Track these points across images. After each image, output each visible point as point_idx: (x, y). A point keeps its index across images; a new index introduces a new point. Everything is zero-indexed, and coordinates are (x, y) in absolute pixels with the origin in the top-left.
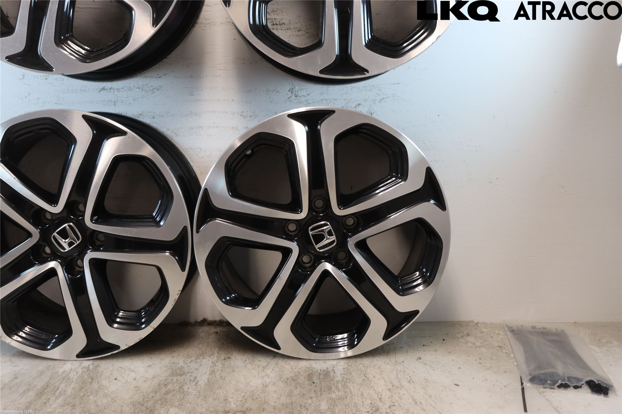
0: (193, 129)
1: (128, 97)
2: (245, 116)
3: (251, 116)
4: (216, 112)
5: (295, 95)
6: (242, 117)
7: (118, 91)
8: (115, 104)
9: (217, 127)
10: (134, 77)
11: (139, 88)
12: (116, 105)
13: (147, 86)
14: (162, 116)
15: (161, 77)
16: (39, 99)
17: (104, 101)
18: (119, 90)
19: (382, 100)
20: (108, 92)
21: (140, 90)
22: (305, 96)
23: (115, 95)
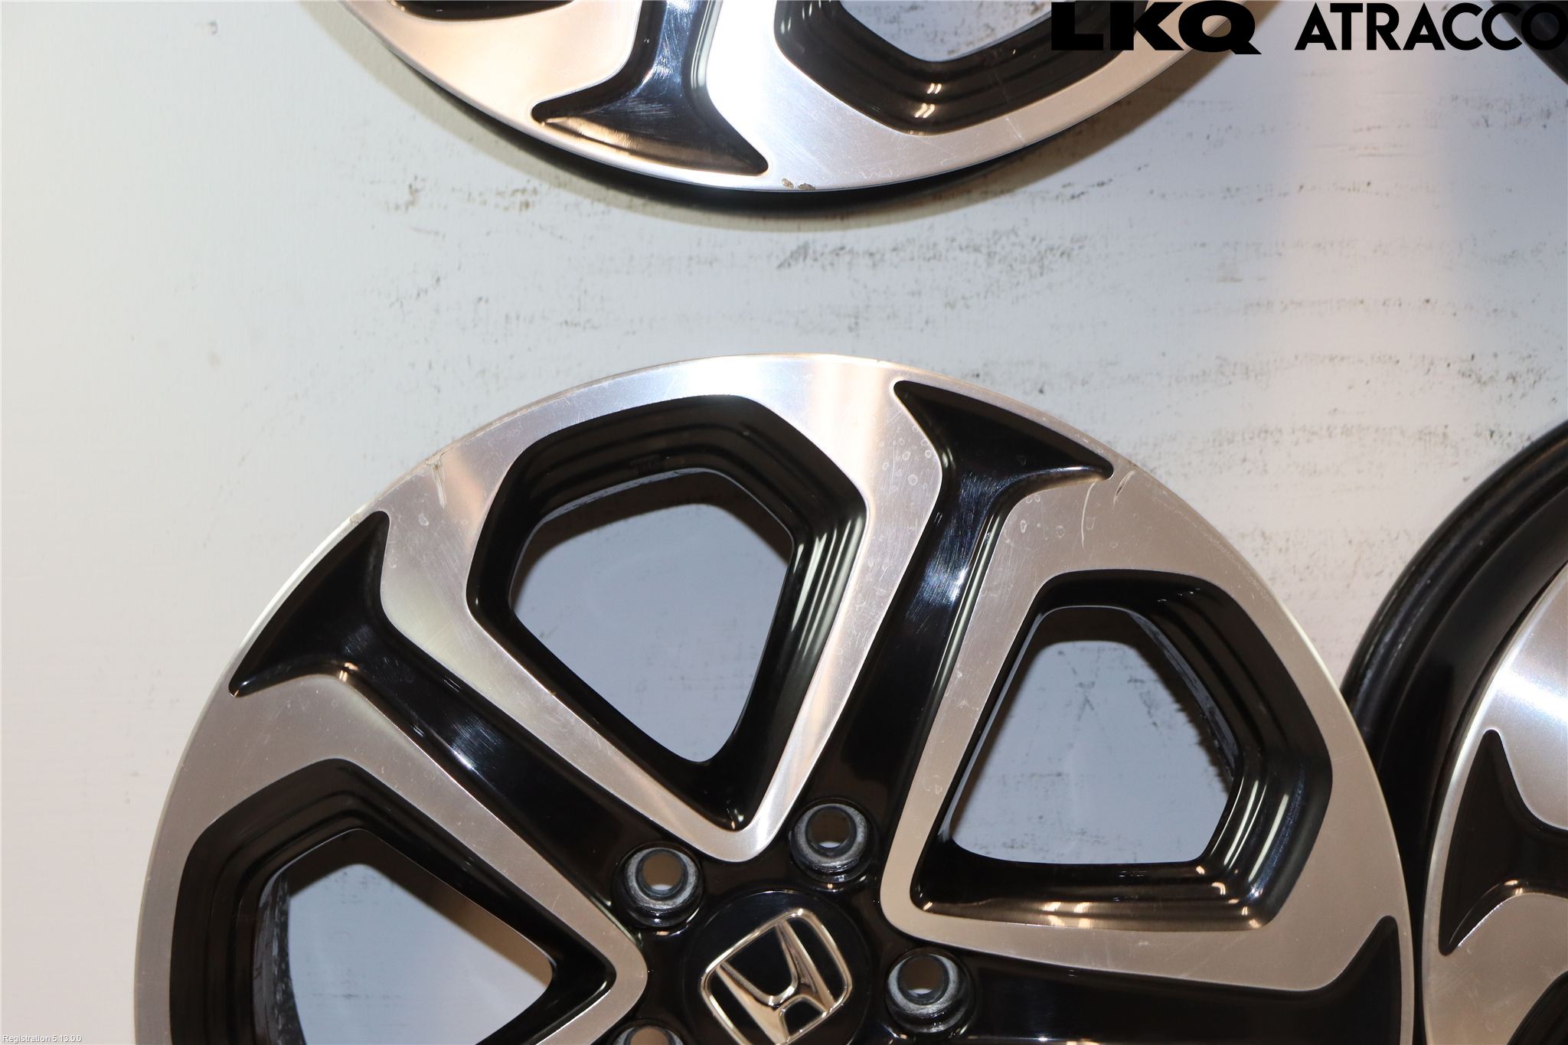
0: (1231, 442)
1: (920, 292)
2: (1485, 378)
3: (1513, 378)
4: (1343, 359)
6: (1469, 381)
7: (874, 265)
8: (856, 323)
9: (1347, 431)
10: (953, 196)
11: (977, 249)
13: (1013, 238)
14: (1084, 383)
15: (1083, 193)
16: (487, 301)
18: (878, 257)
20: (823, 267)
21: (981, 258)
23: (857, 281)
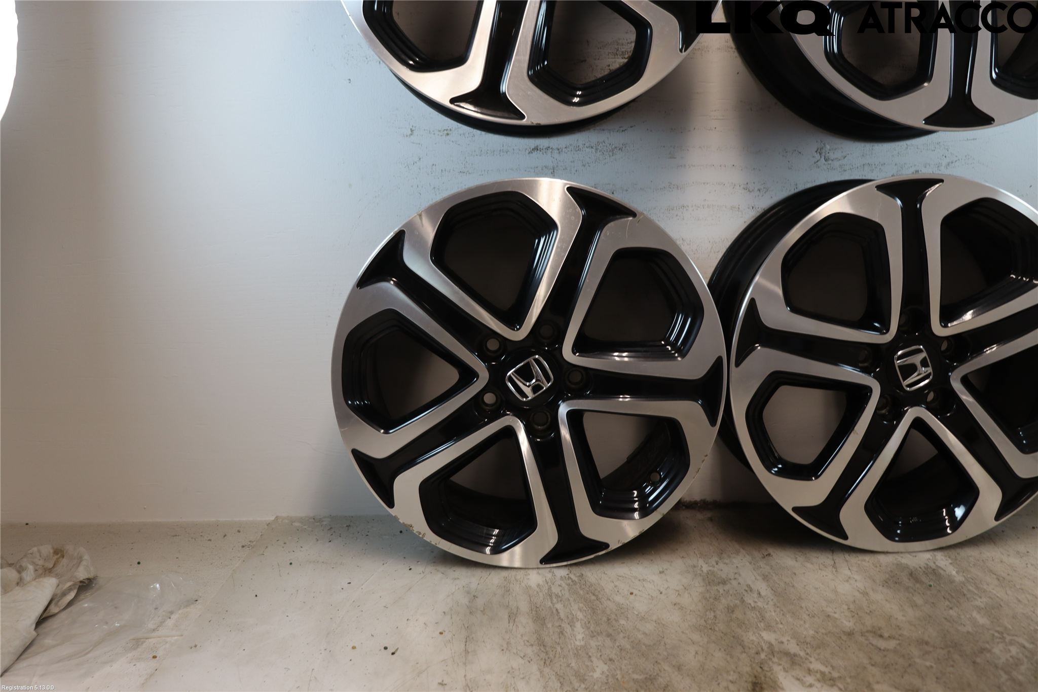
0: (673, 209)
1: (574, 162)
2: (751, 190)
3: (759, 190)
4: (707, 184)
5: (825, 159)
6: (746, 191)
7: (559, 153)
8: (554, 171)
9: (708, 207)
10: (584, 131)
11: (592, 147)
12: (555, 174)
13: (603, 144)
14: (627, 190)
15: (626, 130)
16: (436, 165)
17: (537, 167)
18: (560, 150)
19: (950, 164)
20: (543, 153)
21: (594, 150)
22: (839, 160)
23: (554, 158)
